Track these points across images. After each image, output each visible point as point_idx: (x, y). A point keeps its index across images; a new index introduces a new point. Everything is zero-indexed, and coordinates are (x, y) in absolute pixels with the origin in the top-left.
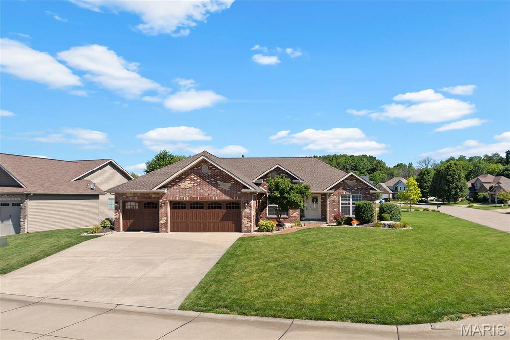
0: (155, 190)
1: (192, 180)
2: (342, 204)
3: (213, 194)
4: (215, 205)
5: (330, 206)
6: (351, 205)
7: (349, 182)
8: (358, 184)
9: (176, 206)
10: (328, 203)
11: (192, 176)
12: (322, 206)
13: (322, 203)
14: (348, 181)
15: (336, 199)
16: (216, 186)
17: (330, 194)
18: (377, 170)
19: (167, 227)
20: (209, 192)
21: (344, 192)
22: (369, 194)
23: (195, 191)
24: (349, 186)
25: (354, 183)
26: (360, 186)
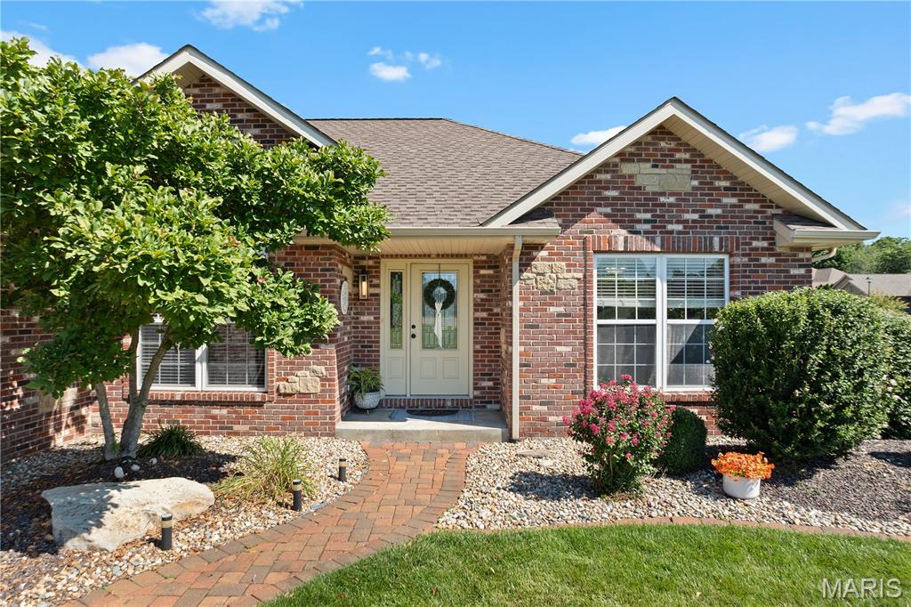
2: (605, 312)
5: (528, 326)
6: (661, 322)
7: (646, 175)
8: (708, 192)
10: (517, 304)
12: (478, 323)
13: (478, 306)
14: (646, 167)
15: (570, 279)
17: (530, 250)
21: (620, 234)
22: (770, 251)
24: (651, 201)
25: (680, 178)
26: (716, 202)
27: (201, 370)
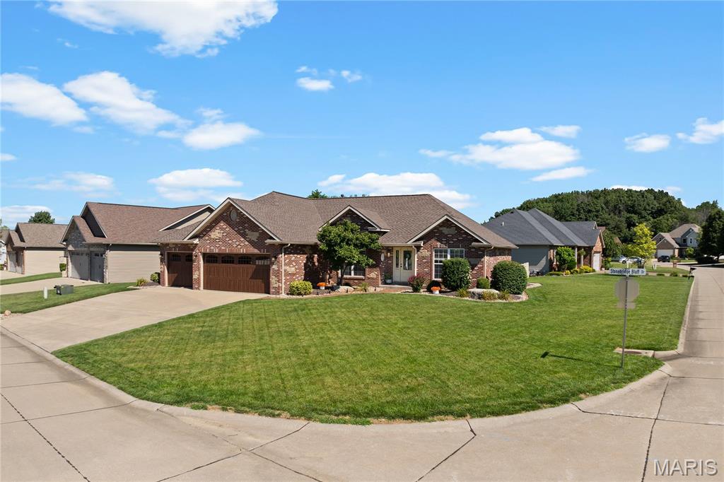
0: (185, 240)
1: (221, 229)
2: (436, 262)
3: (241, 246)
4: (245, 259)
5: (418, 264)
7: (445, 230)
8: (459, 234)
9: (209, 258)
10: (416, 259)
11: (222, 224)
14: (445, 228)
15: (428, 254)
16: (244, 235)
17: (418, 248)
18: (666, 213)
19: (199, 283)
20: (238, 243)
21: (439, 244)
23: (224, 242)
24: (446, 236)
25: (453, 231)
26: (461, 236)
27: (353, 272)
